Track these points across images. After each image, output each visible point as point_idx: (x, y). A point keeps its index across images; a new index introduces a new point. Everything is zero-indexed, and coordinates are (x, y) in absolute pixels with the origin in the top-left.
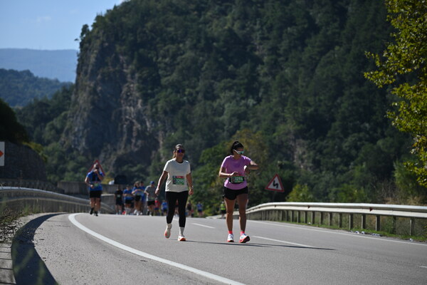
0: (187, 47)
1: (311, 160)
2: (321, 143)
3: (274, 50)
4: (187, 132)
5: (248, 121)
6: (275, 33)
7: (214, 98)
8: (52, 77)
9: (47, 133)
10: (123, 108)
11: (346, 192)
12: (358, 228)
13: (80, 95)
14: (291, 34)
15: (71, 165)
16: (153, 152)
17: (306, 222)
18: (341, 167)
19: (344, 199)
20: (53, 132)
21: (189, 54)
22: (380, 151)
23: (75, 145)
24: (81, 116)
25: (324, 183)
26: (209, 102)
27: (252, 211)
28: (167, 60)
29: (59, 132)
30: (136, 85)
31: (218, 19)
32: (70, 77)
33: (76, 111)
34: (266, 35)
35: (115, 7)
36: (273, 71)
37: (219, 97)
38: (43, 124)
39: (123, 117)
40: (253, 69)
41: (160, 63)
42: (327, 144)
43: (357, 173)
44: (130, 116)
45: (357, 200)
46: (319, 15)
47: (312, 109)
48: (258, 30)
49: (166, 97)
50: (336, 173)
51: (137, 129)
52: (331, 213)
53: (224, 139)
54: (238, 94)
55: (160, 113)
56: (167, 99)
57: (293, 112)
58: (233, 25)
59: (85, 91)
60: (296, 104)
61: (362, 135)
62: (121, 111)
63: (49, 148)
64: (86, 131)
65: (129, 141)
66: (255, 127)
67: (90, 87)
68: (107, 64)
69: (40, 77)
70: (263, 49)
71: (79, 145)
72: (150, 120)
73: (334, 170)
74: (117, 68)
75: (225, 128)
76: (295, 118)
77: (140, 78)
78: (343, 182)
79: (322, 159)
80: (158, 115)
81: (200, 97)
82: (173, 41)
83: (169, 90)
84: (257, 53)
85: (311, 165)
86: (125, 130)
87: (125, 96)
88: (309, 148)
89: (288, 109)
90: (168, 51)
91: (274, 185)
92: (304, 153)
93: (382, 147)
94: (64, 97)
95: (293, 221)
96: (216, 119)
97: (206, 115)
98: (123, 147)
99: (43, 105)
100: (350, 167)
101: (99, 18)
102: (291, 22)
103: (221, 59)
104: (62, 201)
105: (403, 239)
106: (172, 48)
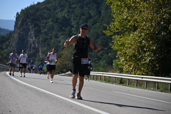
0: (50, 21)
3: (78, 23)
4: (49, 48)
6: (78, 18)
7: (58, 37)
8: (6, 29)
9: (4, 46)
10: (29, 39)
11: (98, 69)
12: (99, 80)
13: (15, 34)
14: (83, 18)
16: (38, 54)
20: (6, 46)
21: (51, 23)
22: (109, 57)
24: (15, 41)
26: (56, 39)
28: (43, 25)
29: (8, 46)
30: (33, 32)
31: (60, 12)
32: (12, 28)
33: (13, 40)
34: (75, 18)
35: (28, 7)
36: (77, 30)
37: (59, 37)
38: (3, 43)
39: (28, 42)
40: (71, 29)
41: (41, 25)
42: (93, 54)
43: (102, 63)
44: (31, 42)
46: (93, 13)
48: (73, 17)
49: (43, 36)
50: (95, 63)
51: (33, 46)
53: (60, 51)
54: (65, 37)
55: (40, 41)
58: (65, 14)
59: (17, 33)
61: (104, 51)
62: (28, 41)
63: (4, 51)
64: (16, 46)
65: (30, 50)
66: (70, 47)
67: (18, 32)
68: (24, 25)
69: (2, 28)
70: (74, 22)
72: (37, 43)
74: (27, 27)
75: (61, 47)
77: (34, 30)
78: (97, 66)
81: (53, 37)
82: (46, 19)
83: (44, 34)
84: (72, 24)
86: (29, 46)
87: (29, 36)
90: (44, 22)
93: (110, 55)
94: (10, 35)
96: (58, 44)
97: (55, 43)
98: (28, 52)
99: (3, 37)
100: (100, 61)
101: (22, 10)
102: (83, 14)
103: (61, 25)
105: (112, 84)
106: (45, 21)
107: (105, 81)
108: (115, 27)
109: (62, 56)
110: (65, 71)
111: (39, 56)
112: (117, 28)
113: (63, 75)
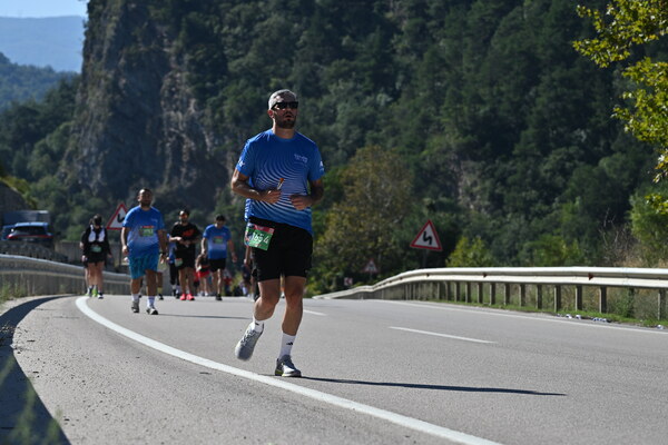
0: (271, 7)
1: (487, 195)
2: (503, 166)
3: (419, 9)
5: (379, 131)
7: (320, 92)
8: (42, 65)
9: (35, 161)
10: (165, 115)
11: (548, 249)
12: (570, 309)
13: (90, 93)
15: (78, 213)
16: (218, 189)
17: (481, 301)
18: (539, 206)
19: (545, 260)
20: (46, 158)
21: (276, 19)
22: (603, 177)
23: (84, 179)
24: (93, 130)
25: (509, 234)
26: (312, 100)
27: (388, 285)
28: (238, 29)
29: (55, 157)
30: (187, 73)
32: (71, 61)
33: (85, 120)
36: (419, 45)
37: (327, 92)
38: (27, 145)
39: (165, 129)
40: (385, 42)
41: (226, 35)
42: (514, 168)
43: (566, 217)
45: (566, 262)
47: (487, 108)
49: (237, 93)
50: (530, 217)
51: (190, 149)
52: (523, 285)
53: (337, 163)
54: (359, 86)
55: (227, 121)
56: (240, 97)
57: (453, 115)
59: (99, 86)
60: (459, 99)
61: (572, 150)
62: (161, 120)
63: (40, 185)
64: (102, 155)
65: (176, 171)
66: (391, 141)
67: (106, 79)
68: (137, 42)
69: (20, 64)
70: (401, 7)
71: (90, 179)
72: (211, 133)
73: (526, 211)
74: (152, 46)
75: (339, 143)
76: (457, 124)
77: (192, 61)
78: (543, 231)
79: (505, 192)
80: (224, 125)
83: (242, 81)
84: (389, 15)
85: (487, 203)
86: (168, 151)
87: (166, 94)
88: (484, 175)
89: (446, 109)
90: (239, 14)
91: (425, 240)
92: (475, 184)
93: (607, 169)
94: (63, 97)
95: (458, 299)
96: (324, 129)
98: (166, 179)
99: (27, 112)
100: (554, 205)
103: (329, 26)
104: (64, 275)
105: (645, 325)
106: (246, 9)
107: (604, 311)
108: (635, 15)
109: (352, 191)
110: (374, 269)
111: (228, 200)
112: (644, 21)
113: (367, 296)
